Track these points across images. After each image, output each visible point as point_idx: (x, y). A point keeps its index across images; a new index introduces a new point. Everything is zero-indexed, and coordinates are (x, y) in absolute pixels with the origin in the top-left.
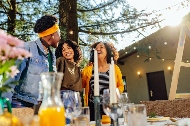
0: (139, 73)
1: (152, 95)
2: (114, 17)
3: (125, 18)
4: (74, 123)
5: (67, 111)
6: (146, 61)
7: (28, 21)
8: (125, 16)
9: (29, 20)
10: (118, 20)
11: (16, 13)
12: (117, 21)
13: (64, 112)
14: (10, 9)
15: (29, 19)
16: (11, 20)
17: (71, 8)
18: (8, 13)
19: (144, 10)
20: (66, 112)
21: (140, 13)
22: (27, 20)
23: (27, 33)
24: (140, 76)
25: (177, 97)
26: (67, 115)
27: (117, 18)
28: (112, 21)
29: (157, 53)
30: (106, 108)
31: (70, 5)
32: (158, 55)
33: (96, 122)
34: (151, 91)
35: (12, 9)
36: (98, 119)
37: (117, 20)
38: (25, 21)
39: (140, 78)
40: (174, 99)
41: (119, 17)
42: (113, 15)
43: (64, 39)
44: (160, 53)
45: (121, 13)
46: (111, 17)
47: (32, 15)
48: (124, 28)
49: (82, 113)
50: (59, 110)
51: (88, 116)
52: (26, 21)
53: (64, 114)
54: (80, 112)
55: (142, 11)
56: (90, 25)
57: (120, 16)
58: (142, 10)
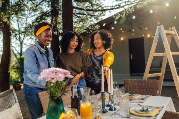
0: (122, 39)
1: (132, 58)
6: (129, 31)
24: (123, 41)
29: (139, 24)
32: (140, 26)
34: (131, 55)
39: (123, 43)
44: (141, 24)
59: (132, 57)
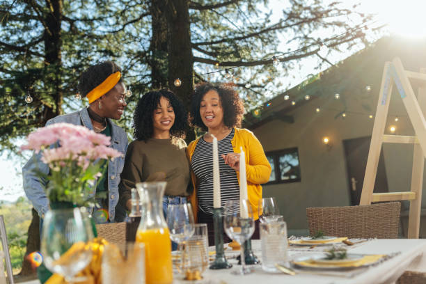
0: (326, 140)
1: (354, 188)
2: (269, 21)
3: (293, 21)
4: (184, 248)
5: (174, 231)
6: (339, 115)
7: (86, 33)
8: (292, 19)
9: (87, 31)
10: (279, 27)
11: (61, 17)
12: (276, 28)
13: (169, 233)
14: (49, 12)
15: (88, 27)
16: (51, 34)
17: (177, 13)
18: (45, 20)
19: (335, 3)
20: (171, 232)
21: (326, 9)
22: (84, 30)
23: (87, 62)
24: (330, 147)
25: (375, 201)
26: (174, 238)
27: (278, 22)
28: (265, 29)
29: (362, 98)
30: (228, 227)
31: (174, 8)
33: (217, 248)
34: (353, 180)
35: (52, 10)
36: (219, 243)
37: (277, 26)
38: (80, 32)
39: (329, 151)
40: (370, 203)
41: (281, 21)
42: (268, 16)
43: (163, 75)
44: (369, 97)
45: (285, 12)
46: (264, 21)
47: (94, 19)
48: (289, 50)
49: (196, 234)
50: (162, 231)
51: (205, 239)
52: (83, 33)
53: (169, 236)
54: (193, 232)
55: (332, 5)
56: (218, 39)
57: (284, 18)
58: (331, 3)
59: (356, 184)
